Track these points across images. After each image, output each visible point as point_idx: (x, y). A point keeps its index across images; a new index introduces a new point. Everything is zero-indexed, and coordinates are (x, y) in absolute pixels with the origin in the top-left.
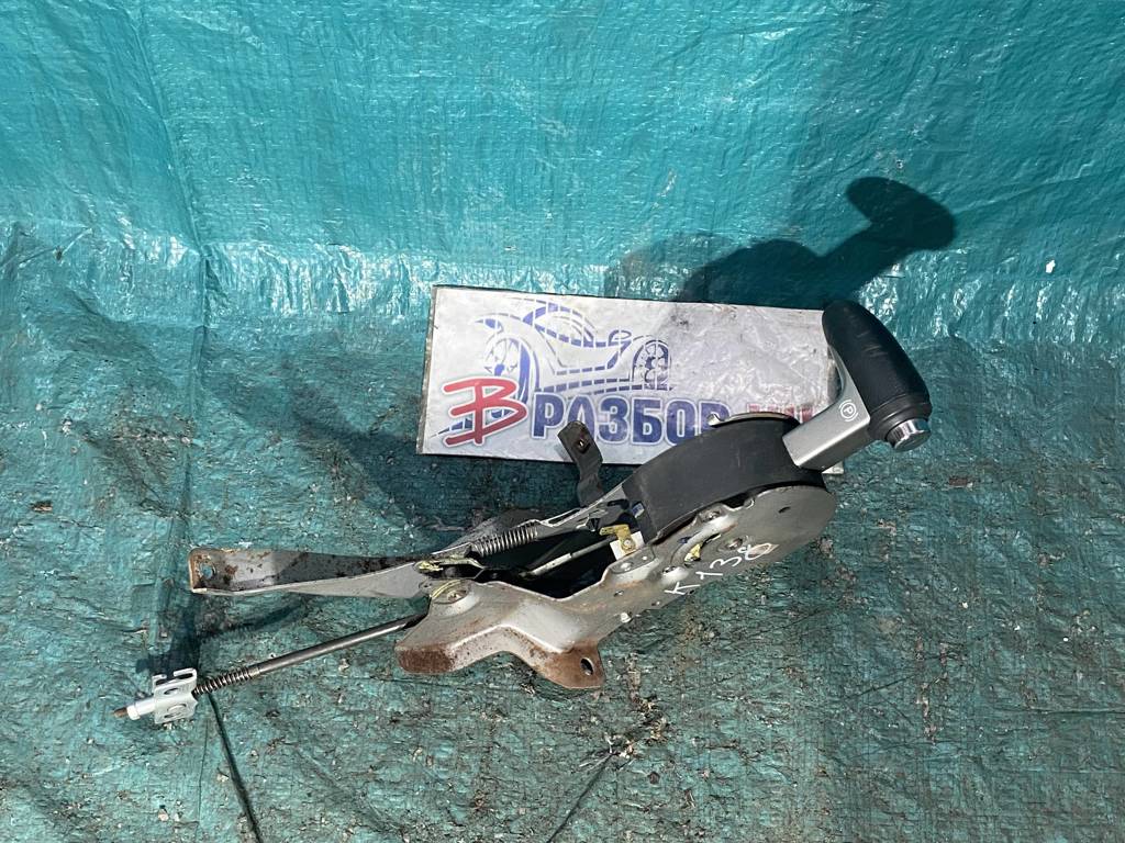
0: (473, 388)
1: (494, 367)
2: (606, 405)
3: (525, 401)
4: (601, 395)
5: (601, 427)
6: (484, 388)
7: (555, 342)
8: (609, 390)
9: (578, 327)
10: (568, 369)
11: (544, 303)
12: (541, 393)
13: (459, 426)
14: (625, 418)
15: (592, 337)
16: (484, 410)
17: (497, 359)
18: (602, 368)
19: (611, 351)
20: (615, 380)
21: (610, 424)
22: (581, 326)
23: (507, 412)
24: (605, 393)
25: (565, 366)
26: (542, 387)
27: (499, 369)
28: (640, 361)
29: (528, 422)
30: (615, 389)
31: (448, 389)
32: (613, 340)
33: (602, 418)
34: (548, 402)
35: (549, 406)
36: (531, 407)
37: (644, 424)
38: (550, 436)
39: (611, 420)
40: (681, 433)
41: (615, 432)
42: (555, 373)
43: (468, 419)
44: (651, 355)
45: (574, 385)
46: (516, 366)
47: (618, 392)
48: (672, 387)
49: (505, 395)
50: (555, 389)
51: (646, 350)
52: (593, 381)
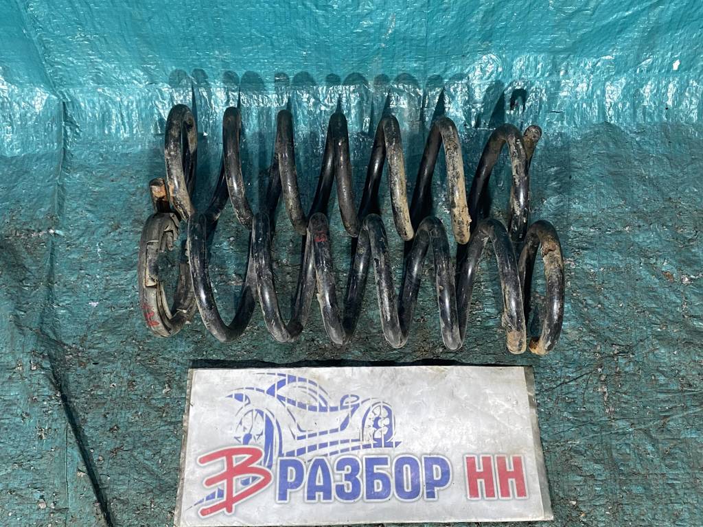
0: (224, 458)
1: (243, 436)
2: (341, 465)
3: (270, 467)
4: (336, 455)
5: (337, 486)
6: (234, 457)
7: (295, 409)
8: (342, 451)
9: (313, 394)
10: (306, 434)
11: (284, 375)
12: (285, 458)
13: (213, 496)
14: (358, 476)
15: (326, 403)
16: (235, 478)
17: (245, 428)
18: (336, 430)
19: (342, 414)
20: (347, 441)
21: (344, 483)
22: (316, 392)
24: (340, 454)
25: (305, 431)
26: (284, 452)
27: (247, 438)
28: (369, 422)
30: (347, 450)
31: (203, 460)
32: (344, 404)
33: (338, 477)
34: (290, 466)
35: (291, 470)
36: (275, 471)
37: (376, 481)
38: (292, 499)
39: (345, 480)
40: (408, 488)
41: (350, 491)
42: (296, 438)
43: (220, 488)
44: (377, 416)
45: (312, 448)
46: (262, 434)
47: (351, 452)
48: (397, 444)
49: (253, 462)
50: (296, 454)
51: (373, 412)
52: (329, 444)
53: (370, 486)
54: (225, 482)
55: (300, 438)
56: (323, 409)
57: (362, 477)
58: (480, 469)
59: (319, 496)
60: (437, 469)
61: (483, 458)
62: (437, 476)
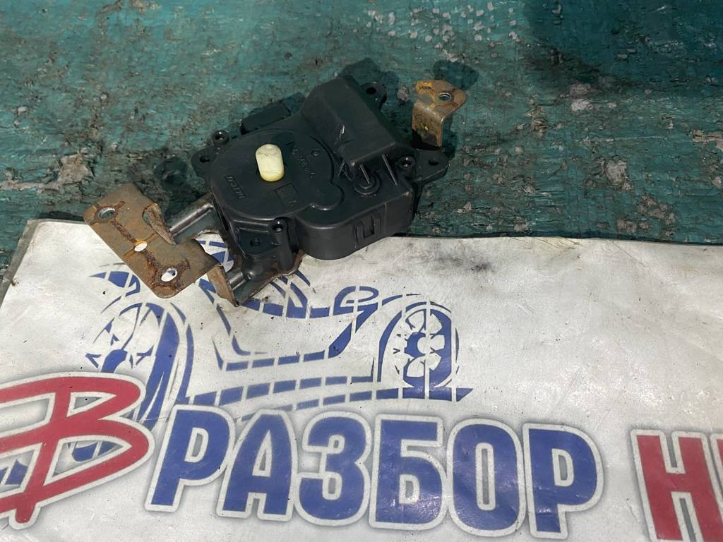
0: (51, 397)
1: (106, 354)
2: (320, 434)
3: (150, 424)
4: (314, 410)
5: (305, 483)
6: (74, 396)
8: (328, 401)
10: (250, 359)
11: (223, 246)
12: (190, 407)
14: (360, 463)
15: (303, 299)
16: (62, 442)
18: (319, 356)
20: (342, 380)
21: (326, 476)
23: (107, 447)
24: (321, 406)
26: (191, 393)
27: (116, 358)
29: (147, 470)
30: (341, 399)
32: (343, 304)
33: (309, 462)
34: (198, 427)
35: (199, 437)
36: (160, 436)
37: (403, 478)
38: (187, 503)
39: (328, 468)
40: (486, 501)
41: (336, 495)
42: (225, 366)
43: (22, 461)
44: (416, 330)
45: (258, 391)
46: (149, 353)
47: (347, 404)
48: (462, 393)
49: (113, 412)
50: (217, 400)
51: (407, 321)
52: (298, 383)
53: (388, 487)
54: (37, 448)
55: (232, 367)
56: (295, 312)
57: (369, 465)
58: (675, 466)
59: (256, 501)
60: (561, 458)
61: (682, 440)
62: (564, 477)
